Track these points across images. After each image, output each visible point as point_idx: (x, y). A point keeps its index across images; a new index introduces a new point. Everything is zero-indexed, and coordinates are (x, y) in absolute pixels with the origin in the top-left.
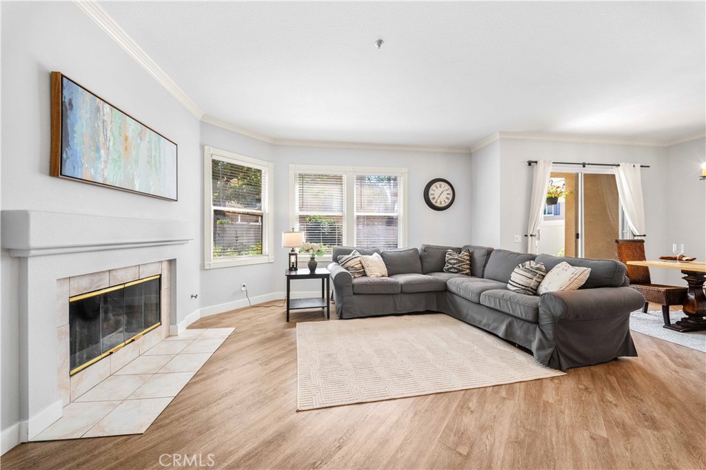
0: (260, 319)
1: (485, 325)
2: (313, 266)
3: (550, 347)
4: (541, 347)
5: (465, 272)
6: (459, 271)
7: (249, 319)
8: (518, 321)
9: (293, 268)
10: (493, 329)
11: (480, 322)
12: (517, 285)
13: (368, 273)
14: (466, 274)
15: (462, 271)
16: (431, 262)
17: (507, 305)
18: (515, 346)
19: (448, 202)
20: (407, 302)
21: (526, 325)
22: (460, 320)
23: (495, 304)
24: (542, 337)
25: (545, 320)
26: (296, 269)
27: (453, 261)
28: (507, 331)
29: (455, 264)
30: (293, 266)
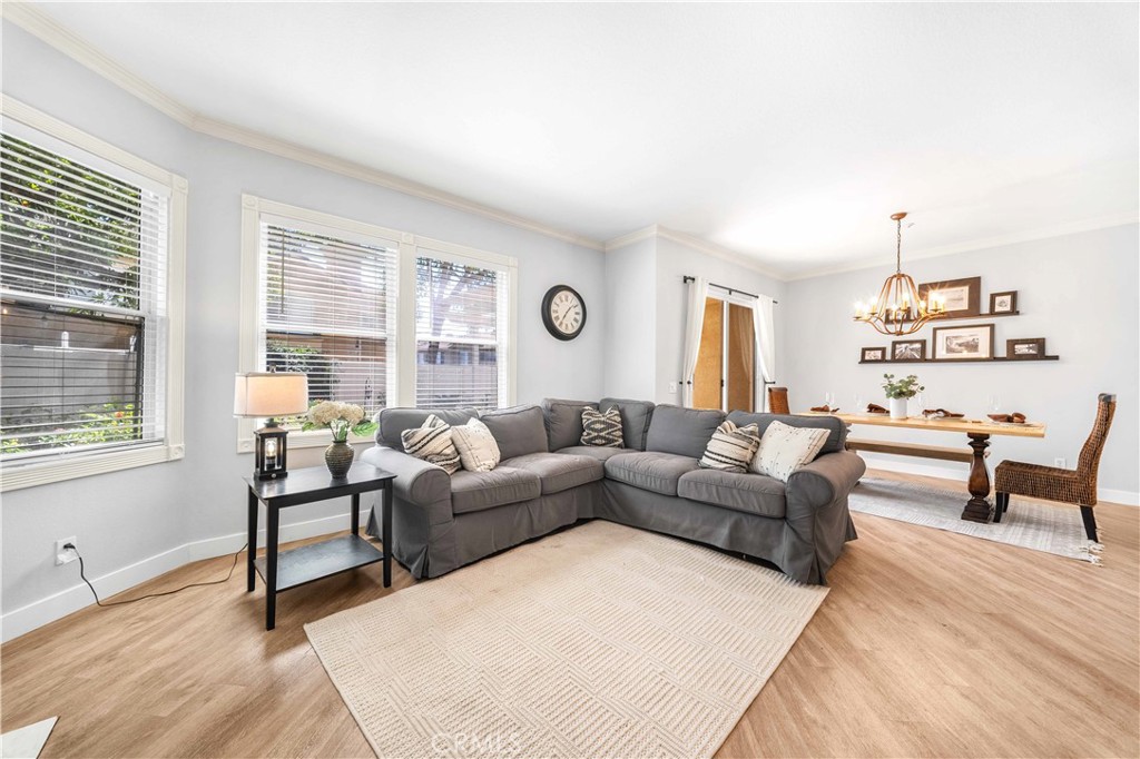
0: (158, 646)
1: (686, 531)
2: (339, 462)
3: (807, 554)
4: (795, 556)
5: (617, 443)
6: (608, 442)
7: (110, 656)
8: (750, 518)
9: (270, 471)
10: (703, 536)
11: (676, 526)
12: (727, 460)
13: (470, 463)
14: (619, 446)
15: (614, 441)
16: (564, 428)
17: (732, 496)
18: (742, 559)
19: (577, 326)
20: (550, 511)
21: (765, 524)
22: (633, 527)
23: (710, 494)
24: (795, 539)
25: (798, 513)
26: (282, 475)
27: (598, 426)
28: (732, 537)
29: (601, 430)
30: (271, 466)
